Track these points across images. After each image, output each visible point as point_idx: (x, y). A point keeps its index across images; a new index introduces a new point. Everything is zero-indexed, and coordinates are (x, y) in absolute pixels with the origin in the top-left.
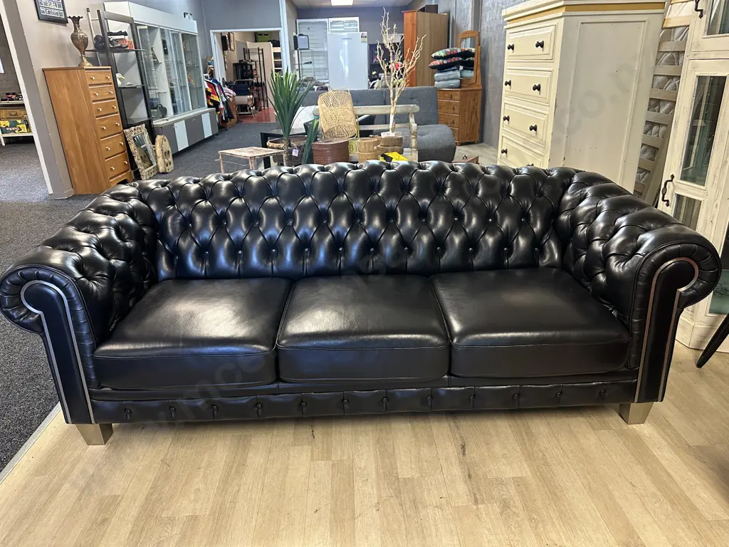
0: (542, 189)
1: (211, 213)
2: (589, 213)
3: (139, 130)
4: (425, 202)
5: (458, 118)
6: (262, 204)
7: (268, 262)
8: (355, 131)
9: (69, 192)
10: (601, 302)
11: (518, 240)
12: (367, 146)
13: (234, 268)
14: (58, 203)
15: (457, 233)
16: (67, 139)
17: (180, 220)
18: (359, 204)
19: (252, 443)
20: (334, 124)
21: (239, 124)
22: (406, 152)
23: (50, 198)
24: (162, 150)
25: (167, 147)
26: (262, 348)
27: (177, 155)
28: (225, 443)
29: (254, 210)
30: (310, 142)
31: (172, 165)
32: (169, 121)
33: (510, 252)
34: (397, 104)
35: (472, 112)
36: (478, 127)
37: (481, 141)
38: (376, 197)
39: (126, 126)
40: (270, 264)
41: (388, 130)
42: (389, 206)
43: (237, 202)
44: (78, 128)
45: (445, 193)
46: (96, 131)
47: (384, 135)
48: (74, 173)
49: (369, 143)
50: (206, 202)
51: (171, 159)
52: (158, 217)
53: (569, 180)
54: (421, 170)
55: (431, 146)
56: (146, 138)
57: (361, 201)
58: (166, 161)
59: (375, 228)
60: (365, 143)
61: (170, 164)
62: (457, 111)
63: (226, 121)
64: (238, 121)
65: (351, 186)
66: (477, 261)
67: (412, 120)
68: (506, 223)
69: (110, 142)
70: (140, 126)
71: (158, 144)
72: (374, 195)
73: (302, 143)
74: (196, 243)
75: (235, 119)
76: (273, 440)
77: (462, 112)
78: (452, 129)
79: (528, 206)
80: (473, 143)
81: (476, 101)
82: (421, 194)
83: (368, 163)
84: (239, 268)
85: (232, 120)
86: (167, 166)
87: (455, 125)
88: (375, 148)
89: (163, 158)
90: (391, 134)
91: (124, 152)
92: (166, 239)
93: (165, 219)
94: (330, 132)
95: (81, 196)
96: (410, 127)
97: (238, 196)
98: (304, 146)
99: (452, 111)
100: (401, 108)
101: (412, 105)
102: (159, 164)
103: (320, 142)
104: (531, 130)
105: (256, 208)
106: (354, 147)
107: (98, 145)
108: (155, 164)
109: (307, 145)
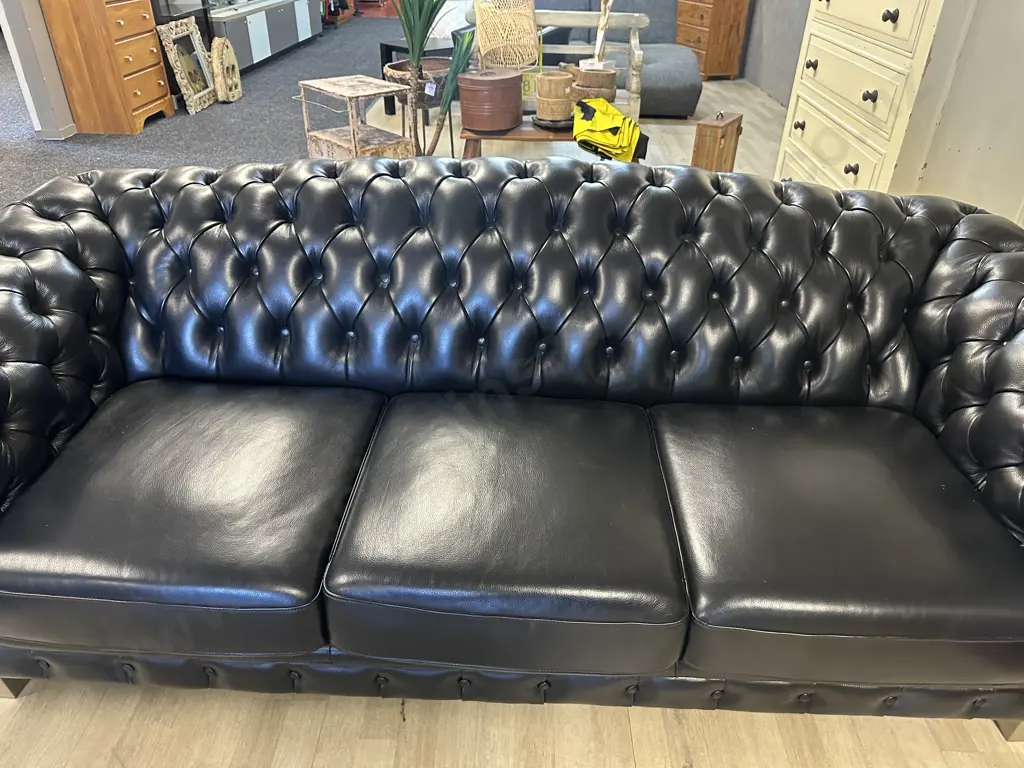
0: (893, 245)
1: (229, 252)
2: (994, 319)
3: (184, 28)
4: (657, 260)
5: (707, 35)
6: (332, 240)
7: (339, 354)
8: (536, 55)
9: (68, 129)
10: (1005, 525)
11: (834, 350)
12: (553, 86)
13: (272, 363)
14: (48, 148)
15: (713, 326)
16: (61, 39)
17: (170, 263)
18: (524, 251)
19: (288, 722)
20: (498, 43)
21: (357, 19)
22: (620, 98)
23: (38, 139)
24: (222, 63)
25: (231, 58)
26: (295, 592)
27: (247, 71)
28: (237, 716)
29: (313, 252)
30: (456, 73)
31: (240, 89)
32: (239, 11)
33: (816, 369)
34: (611, 11)
35: (731, 27)
36: (739, 52)
37: (741, 75)
38: (558, 241)
39: (160, 20)
40: (343, 359)
41: (591, 56)
42: (583, 261)
43: (283, 231)
44: (77, 20)
45: (698, 240)
46: (107, 29)
47: (584, 65)
48: (76, 97)
49: (558, 83)
50: (222, 227)
51: (237, 78)
52: (130, 250)
53: (948, 228)
54: (654, 188)
55: (662, 84)
56: (197, 42)
57: (529, 247)
58: (230, 82)
59: (551, 303)
60: (550, 81)
61: (236, 87)
62: (707, 21)
63: (335, 13)
64: (356, 14)
65: (510, 214)
66: (747, 383)
67: (635, 41)
68: (815, 310)
69: (132, 48)
70: (185, 20)
71: (215, 54)
72: (556, 235)
73: (443, 72)
74: (199, 311)
75: (352, 10)
76: (328, 718)
77: (715, 26)
78: (697, 53)
79: (863, 278)
80: (727, 78)
81: (740, 8)
82: (648, 241)
83: (549, 161)
84: (281, 365)
85: (346, 11)
86: (231, 89)
87: (702, 45)
88: (568, 90)
89: (224, 77)
90: (596, 65)
91: (159, 63)
92: (144, 298)
93: (142, 255)
94: (492, 54)
95: (88, 136)
96: (630, 53)
97: (285, 216)
98: (446, 77)
99: (698, 21)
100: (619, 19)
101: (637, 15)
102: (218, 87)
103: (473, 75)
104: (865, 98)
105: (319, 247)
106: (532, 84)
107: (111, 52)
108: (211, 88)
109: (449, 78)
